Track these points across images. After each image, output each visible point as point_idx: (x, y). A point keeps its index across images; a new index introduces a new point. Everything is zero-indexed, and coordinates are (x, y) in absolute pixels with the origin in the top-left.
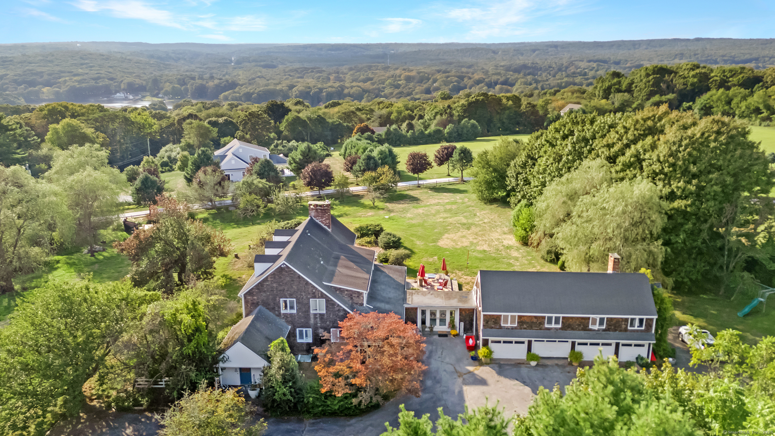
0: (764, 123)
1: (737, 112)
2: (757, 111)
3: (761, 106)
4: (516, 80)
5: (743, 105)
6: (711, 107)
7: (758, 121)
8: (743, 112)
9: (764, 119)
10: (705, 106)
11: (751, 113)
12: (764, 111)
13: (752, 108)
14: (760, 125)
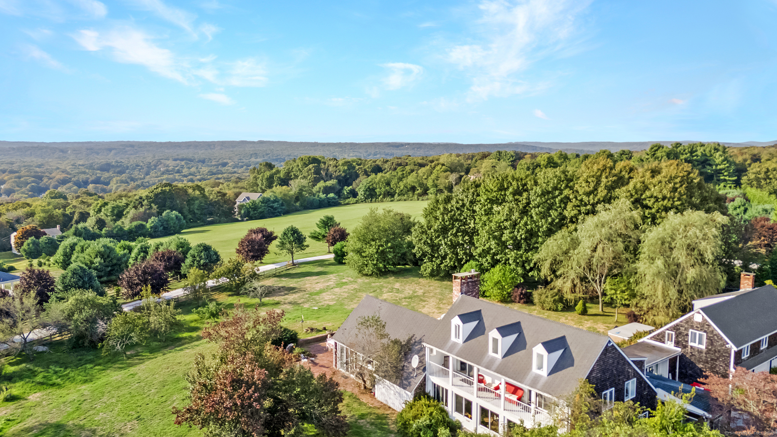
0: (421, 198)
1: (397, 191)
2: (413, 189)
3: (417, 185)
4: (111, 178)
5: (401, 184)
6: (374, 189)
7: (416, 197)
8: (401, 191)
9: (420, 195)
10: (369, 188)
11: (408, 191)
12: (419, 188)
13: (409, 187)
14: (418, 200)
